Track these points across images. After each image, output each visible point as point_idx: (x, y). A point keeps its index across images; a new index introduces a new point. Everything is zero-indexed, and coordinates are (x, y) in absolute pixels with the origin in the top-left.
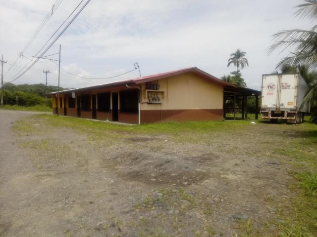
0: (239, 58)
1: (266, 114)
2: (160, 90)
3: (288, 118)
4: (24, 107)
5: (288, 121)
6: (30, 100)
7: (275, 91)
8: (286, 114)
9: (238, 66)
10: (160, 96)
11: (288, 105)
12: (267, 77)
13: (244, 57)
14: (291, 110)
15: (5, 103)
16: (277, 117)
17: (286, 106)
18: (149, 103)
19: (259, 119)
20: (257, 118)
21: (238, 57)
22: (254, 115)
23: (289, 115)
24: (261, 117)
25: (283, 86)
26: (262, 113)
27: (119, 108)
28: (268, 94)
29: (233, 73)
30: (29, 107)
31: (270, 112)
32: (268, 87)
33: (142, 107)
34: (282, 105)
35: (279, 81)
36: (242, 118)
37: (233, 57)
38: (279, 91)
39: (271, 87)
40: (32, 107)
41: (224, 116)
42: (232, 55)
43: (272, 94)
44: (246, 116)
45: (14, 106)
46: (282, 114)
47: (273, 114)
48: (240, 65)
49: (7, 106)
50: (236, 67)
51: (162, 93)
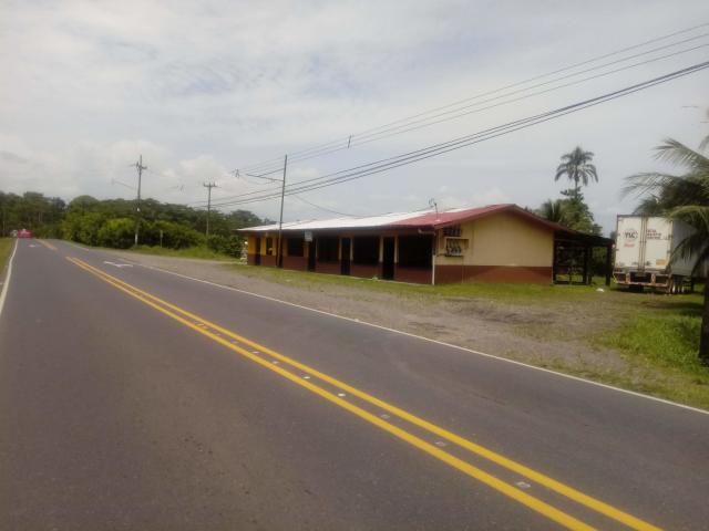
0: (578, 163)
1: (622, 277)
2: (463, 237)
3: (657, 285)
4: (172, 250)
5: (658, 290)
6: (181, 237)
7: (637, 242)
8: (653, 279)
9: (577, 179)
10: (462, 246)
11: (658, 263)
12: (626, 220)
13: (588, 162)
14: (661, 271)
15: (142, 242)
16: (639, 281)
17: (654, 266)
18: (447, 256)
19: (612, 285)
20: (608, 283)
21: (576, 162)
22: (604, 279)
23: (659, 279)
24: (615, 281)
25: (649, 235)
26: (616, 275)
27: (396, 260)
28: (626, 245)
29: (565, 193)
30: (181, 251)
31: (628, 274)
32: (627, 234)
33: (438, 260)
34: (648, 264)
35: (644, 227)
36: (584, 283)
37: (567, 161)
38: (643, 243)
39: (630, 235)
40: (186, 251)
41: (554, 279)
42: (564, 157)
43: (632, 246)
44: (590, 280)
45: (156, 248)
46: (647, 278)
47: (634, 277)
48: (581, 179)
49: (144, 246)
50: (574, 181)
51: (466, 241)
